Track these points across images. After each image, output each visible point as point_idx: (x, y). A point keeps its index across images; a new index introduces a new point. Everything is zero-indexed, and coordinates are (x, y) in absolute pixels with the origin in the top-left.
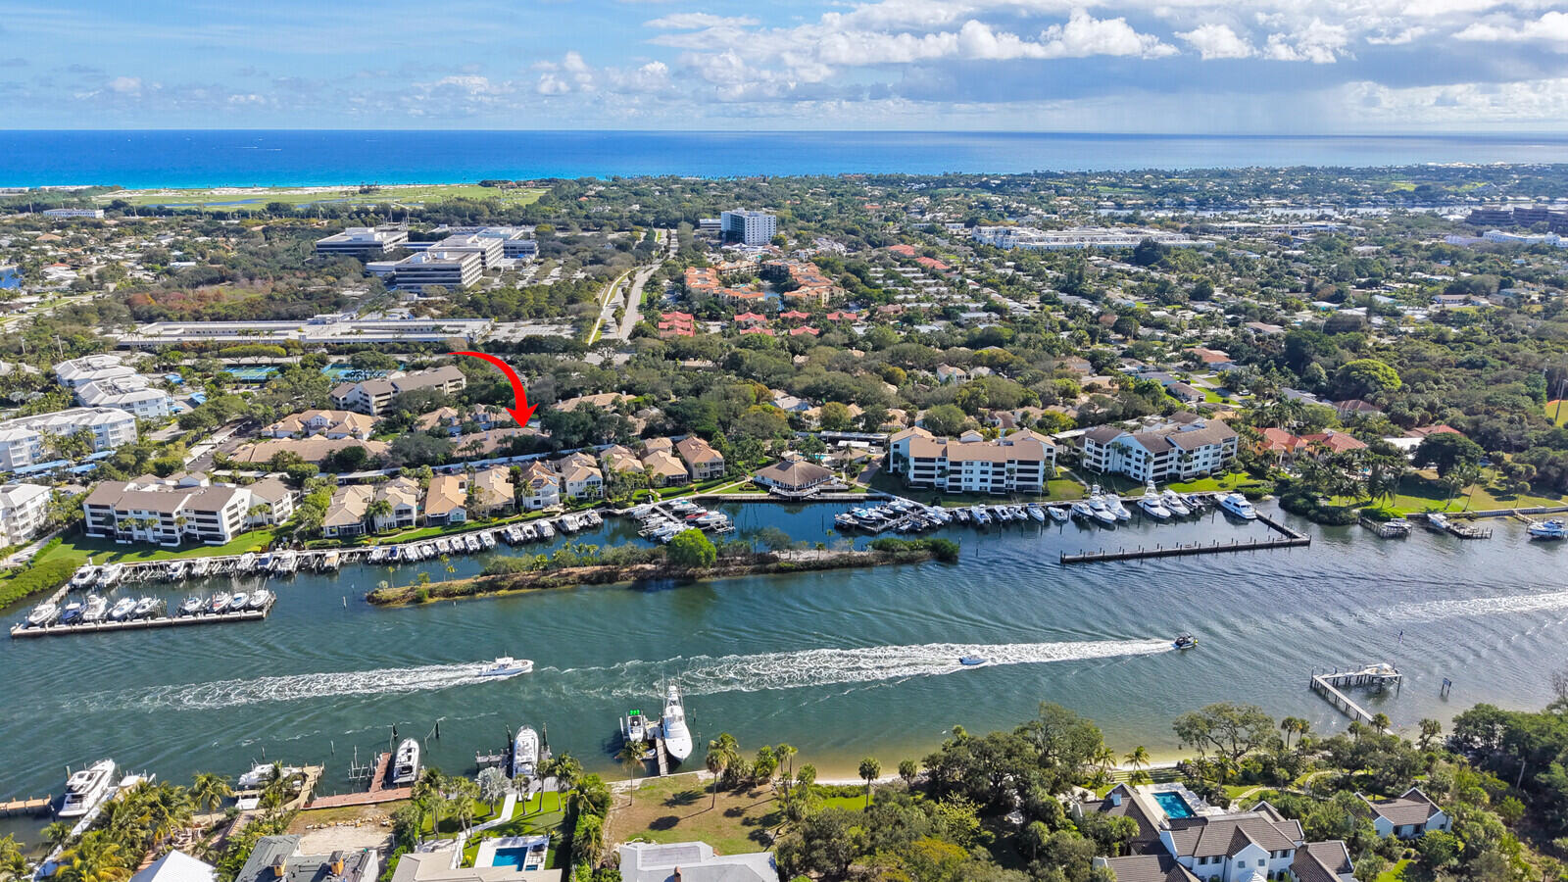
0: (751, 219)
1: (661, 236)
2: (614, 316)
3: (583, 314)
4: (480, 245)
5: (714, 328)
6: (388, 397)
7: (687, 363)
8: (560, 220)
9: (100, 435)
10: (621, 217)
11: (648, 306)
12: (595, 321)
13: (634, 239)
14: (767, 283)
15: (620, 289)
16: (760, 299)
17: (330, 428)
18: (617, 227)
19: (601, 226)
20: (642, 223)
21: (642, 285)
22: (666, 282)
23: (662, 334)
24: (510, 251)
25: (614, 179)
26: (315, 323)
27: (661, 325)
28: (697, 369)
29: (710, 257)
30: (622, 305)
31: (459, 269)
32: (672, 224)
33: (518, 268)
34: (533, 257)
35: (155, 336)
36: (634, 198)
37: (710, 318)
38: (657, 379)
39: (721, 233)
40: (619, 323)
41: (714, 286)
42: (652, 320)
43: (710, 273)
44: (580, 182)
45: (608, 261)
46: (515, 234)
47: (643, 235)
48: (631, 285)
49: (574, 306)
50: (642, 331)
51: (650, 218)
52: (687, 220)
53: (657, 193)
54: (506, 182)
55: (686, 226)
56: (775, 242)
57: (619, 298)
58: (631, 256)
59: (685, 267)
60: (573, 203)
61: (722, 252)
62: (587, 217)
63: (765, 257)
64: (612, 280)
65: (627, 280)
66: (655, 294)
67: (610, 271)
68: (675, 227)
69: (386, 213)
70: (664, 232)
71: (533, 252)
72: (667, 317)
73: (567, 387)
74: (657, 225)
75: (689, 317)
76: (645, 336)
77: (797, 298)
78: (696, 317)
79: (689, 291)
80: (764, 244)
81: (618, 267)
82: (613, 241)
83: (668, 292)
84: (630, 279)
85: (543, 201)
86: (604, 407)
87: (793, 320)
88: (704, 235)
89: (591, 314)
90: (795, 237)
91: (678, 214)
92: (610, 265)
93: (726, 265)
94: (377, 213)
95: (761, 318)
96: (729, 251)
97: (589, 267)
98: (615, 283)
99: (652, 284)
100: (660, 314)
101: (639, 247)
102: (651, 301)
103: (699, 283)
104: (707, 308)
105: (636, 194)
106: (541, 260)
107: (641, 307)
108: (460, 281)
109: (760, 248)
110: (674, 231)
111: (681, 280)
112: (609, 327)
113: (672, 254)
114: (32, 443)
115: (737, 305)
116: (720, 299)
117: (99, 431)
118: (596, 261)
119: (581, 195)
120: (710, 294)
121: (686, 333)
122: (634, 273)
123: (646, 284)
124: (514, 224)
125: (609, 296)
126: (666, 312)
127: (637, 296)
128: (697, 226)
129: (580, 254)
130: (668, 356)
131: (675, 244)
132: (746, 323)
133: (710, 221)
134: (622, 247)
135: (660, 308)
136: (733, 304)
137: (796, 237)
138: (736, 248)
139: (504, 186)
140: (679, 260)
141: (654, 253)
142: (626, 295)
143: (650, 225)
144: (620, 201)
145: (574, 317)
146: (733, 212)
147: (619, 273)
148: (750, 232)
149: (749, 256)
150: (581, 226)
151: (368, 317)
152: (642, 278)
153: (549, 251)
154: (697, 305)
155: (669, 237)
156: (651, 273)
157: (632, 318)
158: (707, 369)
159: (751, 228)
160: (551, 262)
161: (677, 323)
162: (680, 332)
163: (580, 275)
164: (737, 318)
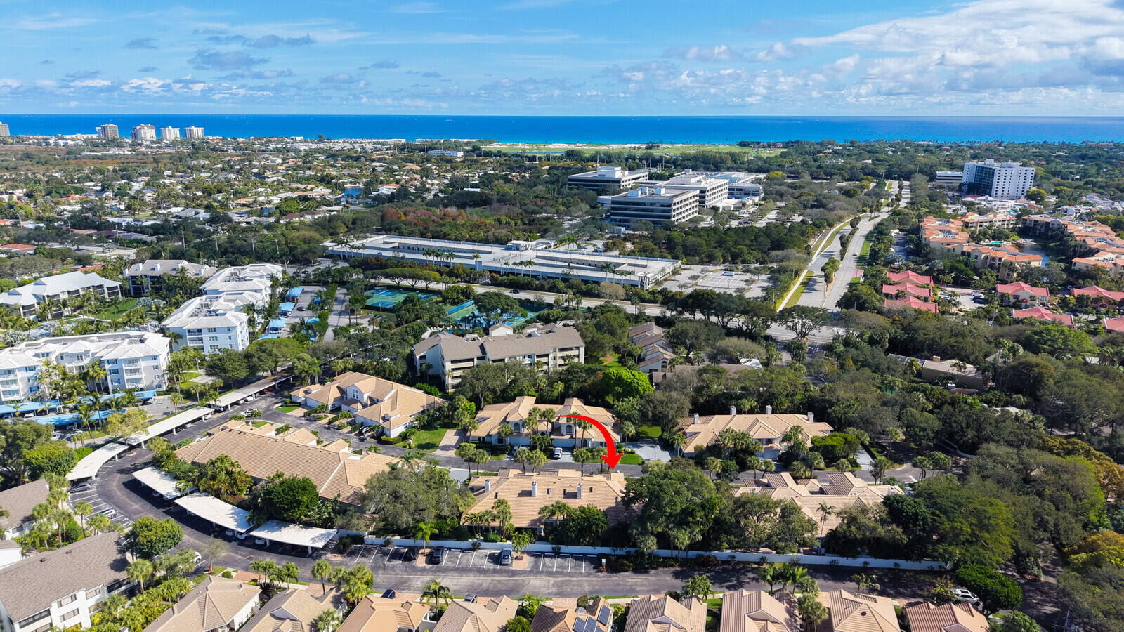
0: (1003, 170)
1: (892, 186)
2: (823, 269)
3: (784, 264)
4: (703, 185)
5: (966, 301)
6: (470, 364)
7: (928, 364)
8: (793, 169)
9: (116, 372)
10: (852, 168)
11: (869, 260)
12: (797, 273)
13: (862, 188)
14: (1029, 242)
15: (838, 236)
16: (1035, 264)
17: (365, 406)
18: (847, 177)
19: (831, 175)
20: (874, 174)
21: (865, 233)
22: (895, 232)
23: (888, 304)
24: (734, 192)
25: (851, 142)
26: (509, 249)
27: (886, 289)
28: (944, 378)
29: (950, 209)
30: (837, 257)
31: (670, 206)
32: (906, 176)
33: (737, 209)
34: (756, 199)
35: (359, 248)
36: (868, 155)
37: (957, 283)
38: (872, 396)
39: (961, 185)
40: (828, 279)
41: (961, 241)
42: (874, 281)
43: (955, 225)
44: (821, 144)
45: (831, 205)
46: (745, 179)
47: (873, 185)
48: (852, 233)
49: (778, 253)
50: (858, 298)
51: (882, 171)
52: (921, 172)
53: (891, 153)
54: (758, 143)
55: (920, 179)
56: (1030, 197)
57: (836, 246)
58: (857, 203)
59: (920, 217)
60: (809, 158)
61: (964, 203)
62: (819, 167)
63: (1025, 211)
64: (831, 225)
65: (849, 227)
66: (882, 246)
67: (832, 216)
68: (908, 179)
69: (647, 160)
70: (895, 184)
71: (757, 195)
72: (894, 277)
73: (716, 388)
74: (888, 177)
75: (927, 279)
76: (862, 307)
77: (1097, 268)
78: (937, 280)
79: (927, 245)
80: (1016, 198)
81: (841, 212)
82: (840, 189)
83: (897, 244)
84: (852, 225)
85: (783, 155)
86: (770, 441)
87: (1096, 300)
88: (940, 187)
89: (793, 264)
90: (1053, 194)
91: (912, 167)
92: (832, 210)
93: (974, 217)
94: (640, 160)
95: (1041, 292)
96: (972, 204)
97: (808, 210)
98: (833, 230)
99: (879, 232)
100: (887, 274)
101: (867, 194)
102: (874, 255)
103: (941, 236)
104: (953, 269)
105: (869, 152)
106: (763, 202)
107: (861, 260)
108: (669, 217)
109: (1012, 203)
110: (906, 183)
111: (917, 230)
112: (815, 282)
113: (903, 203)
114: (31, 374)
115: (1002, 271)
116: (972, 259)
117: (115, 367)
118: (819, 204)
119: (819, 152)
120: (958, 251)
121: (924, 307)
122: (857, 221)
123: (871, 232)
124: (750, 171)
125: (823, 245)
126: (893, 271)
127: (858, 246)
128: (932, 178)
129: (803, 198)
130: (897, 346)
131: (906, 194)
132: (1016, 297)
133: (949, 173)
134: (848, 193)
135: (886, 265)
136: (992, 266)
137: (1055, 193)
138: (981, 201)
139: (757, 146)
140: (913, 209)
141: (882, 201)
142: (844, 243)
143: (881, 176)
144: (854, 157)
145: (775, 266)
146: (981, 164)
147: (840, 219)
148: (998, 185)
149: (1002, 211)
150: (811, 175)
151: (566, 247)
152: (866, 226)
153: (772, 195)
154: (940, 264)
155: (901, 187)
156: (878, 220)
157: (848, 274)
158: (963, 383)
159: (1002, 178)
160: (771, 204)
161: (910, 288)
162: (915, 304)
163: (797, 219)
164: (1001, 288)
